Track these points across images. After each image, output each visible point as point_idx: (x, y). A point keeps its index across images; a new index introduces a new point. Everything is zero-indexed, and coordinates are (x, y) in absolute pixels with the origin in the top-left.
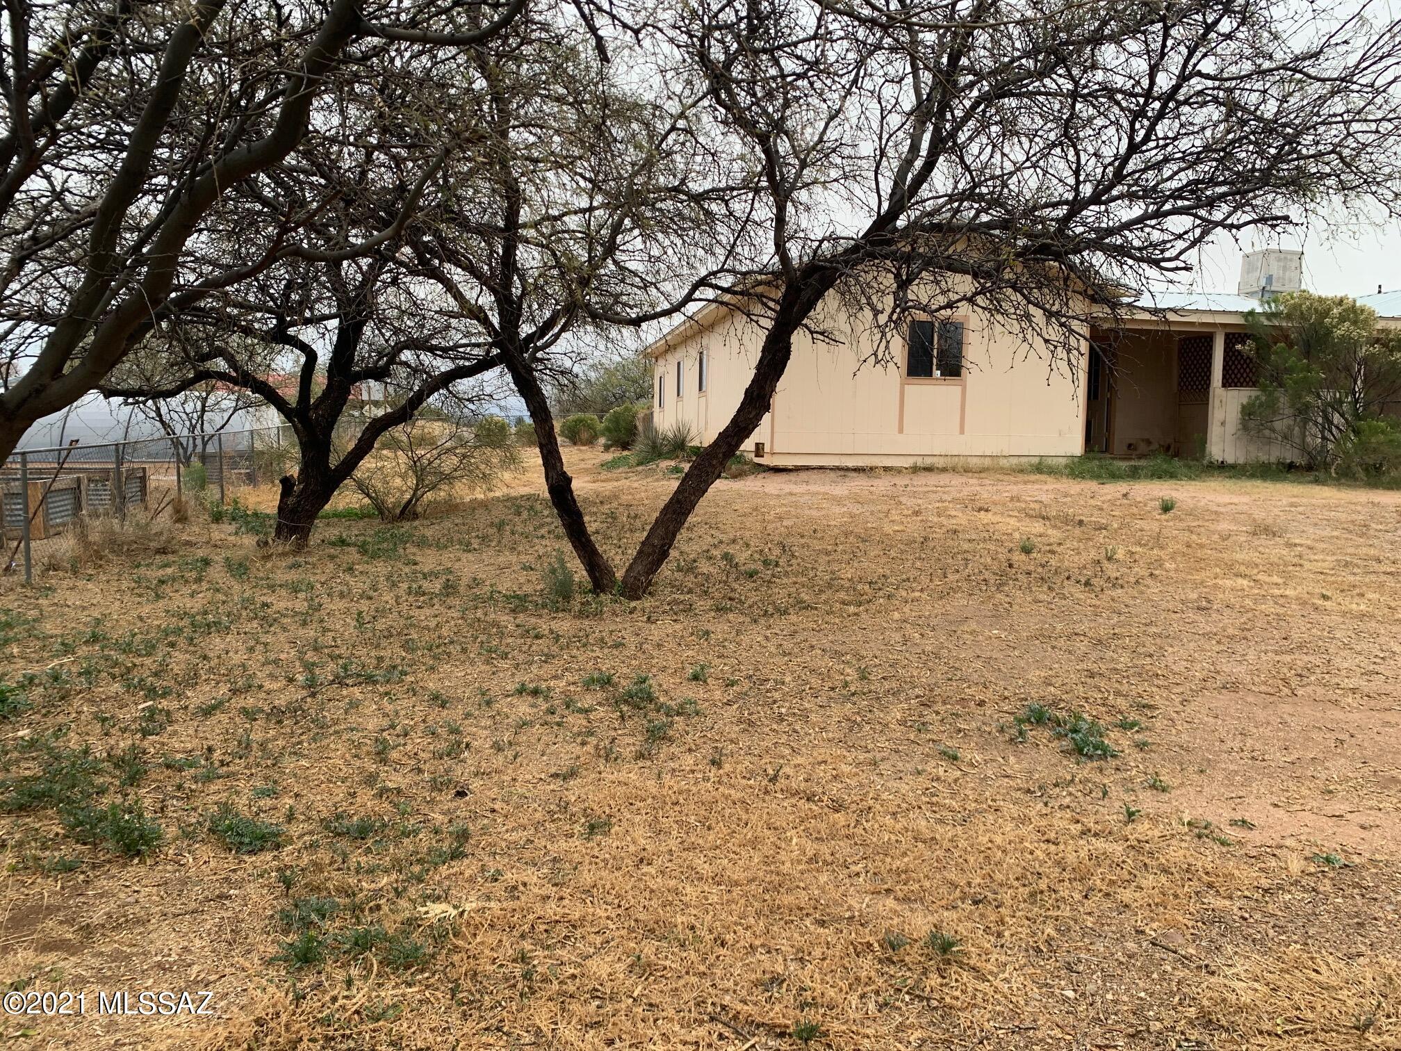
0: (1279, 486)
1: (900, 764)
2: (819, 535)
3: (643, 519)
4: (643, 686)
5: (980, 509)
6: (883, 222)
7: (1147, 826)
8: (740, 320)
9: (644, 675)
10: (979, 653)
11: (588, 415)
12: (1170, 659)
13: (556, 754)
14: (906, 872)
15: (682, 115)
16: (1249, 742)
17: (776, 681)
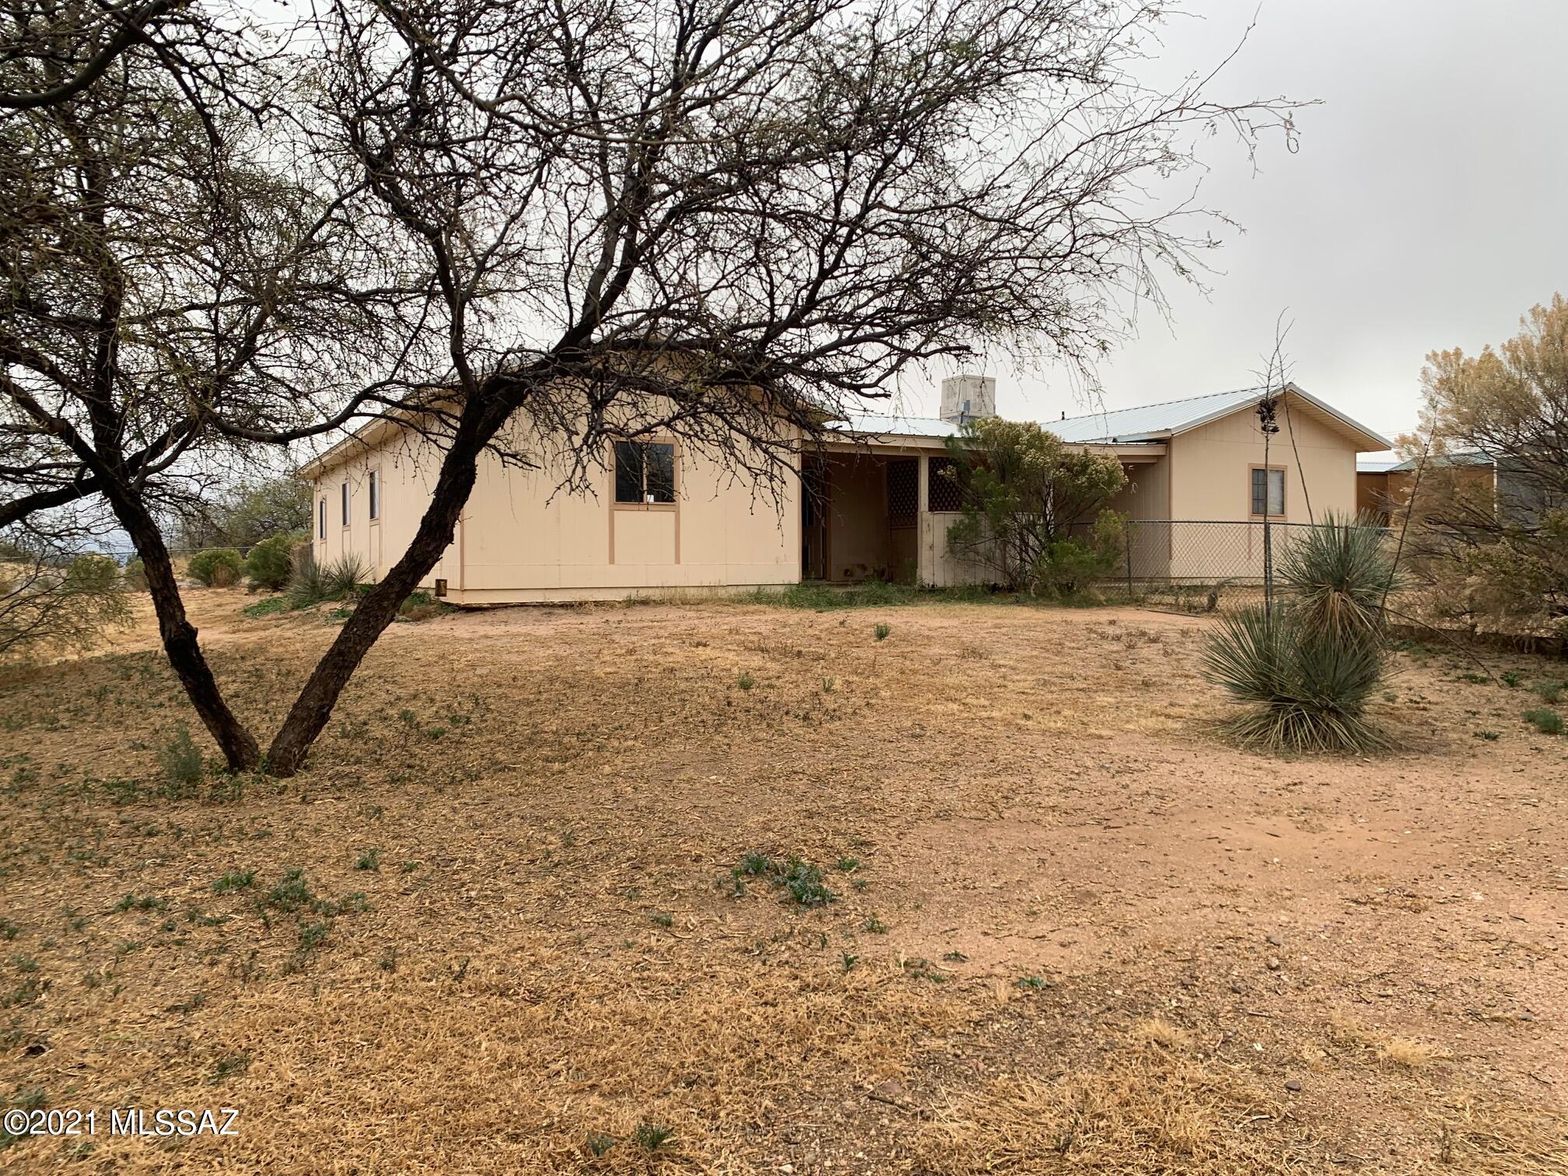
0: (984, 607)
1: (608, 939)
2: (520, 683)
3: (298, 676)
4: (295, 883)
5: (698, 645)
6: (576, 336)
7: (865, 973)
8: (415, 439)
9: (296, 869)
10: (696, 802)
11: (226, 549)
12: (886, 791)
13: (175, 981)
14: (612, 1062)
15: (338, 204)
16: (962, 870)
17: (464, 860)
